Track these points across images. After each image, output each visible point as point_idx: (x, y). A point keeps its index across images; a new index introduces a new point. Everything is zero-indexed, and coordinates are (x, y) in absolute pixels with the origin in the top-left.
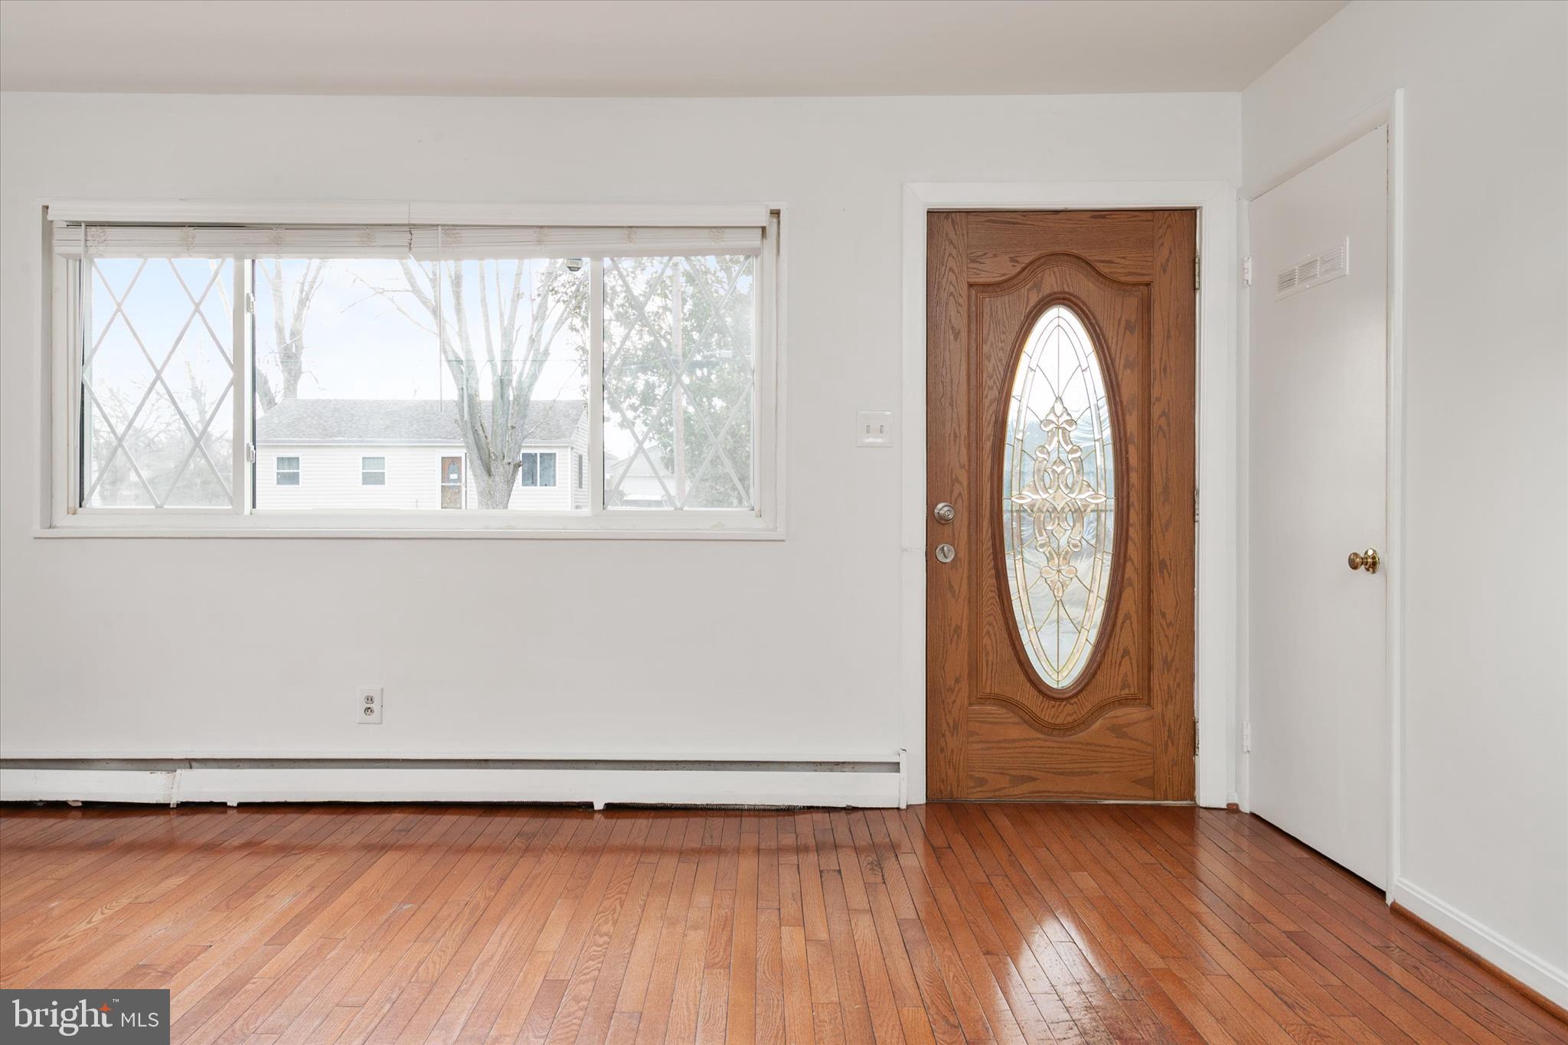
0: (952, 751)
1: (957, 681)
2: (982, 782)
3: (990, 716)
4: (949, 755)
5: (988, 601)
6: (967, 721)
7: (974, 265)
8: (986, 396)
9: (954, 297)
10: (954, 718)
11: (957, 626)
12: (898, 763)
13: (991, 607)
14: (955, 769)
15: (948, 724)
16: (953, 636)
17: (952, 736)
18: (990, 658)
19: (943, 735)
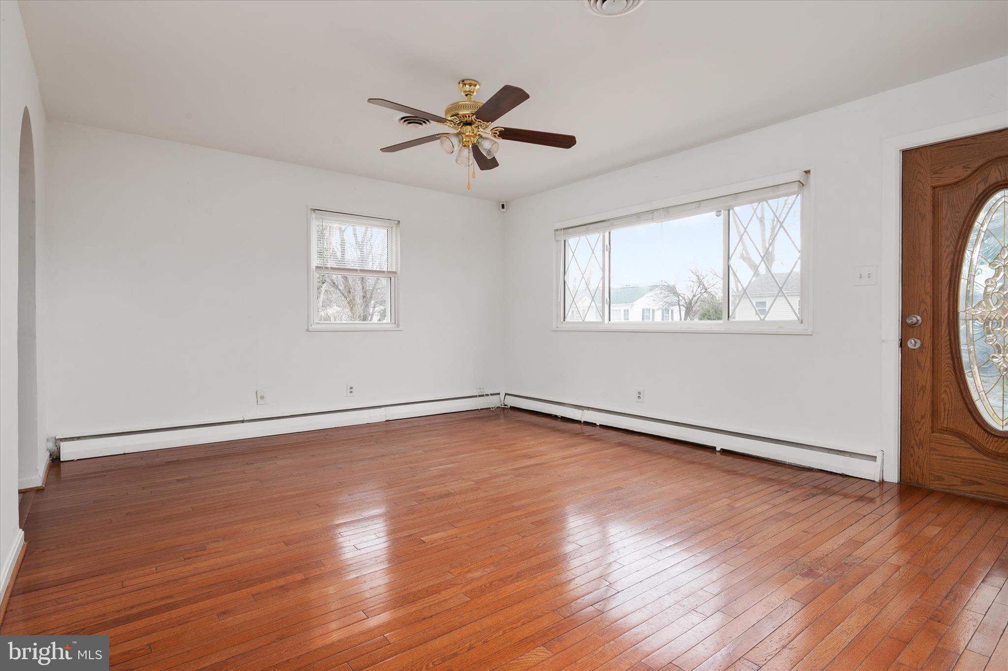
0: (919, 457)
1: (922, 417)
2: (940, 479)
3: (945, 440)
4: (916, 459)
5: (945, 372)
6: (930, 442)
7: (936, 176)
8: (945, 251)
9: (921, 196)
10: (920, 439)
11: (923, 385)
12: (876, 457)
13: (947, 376)
14: (920, 467)
15: (916, 441)
16: (920, 391)
17: (919, 449)
18: (947, 407)
19: (912, 447)
